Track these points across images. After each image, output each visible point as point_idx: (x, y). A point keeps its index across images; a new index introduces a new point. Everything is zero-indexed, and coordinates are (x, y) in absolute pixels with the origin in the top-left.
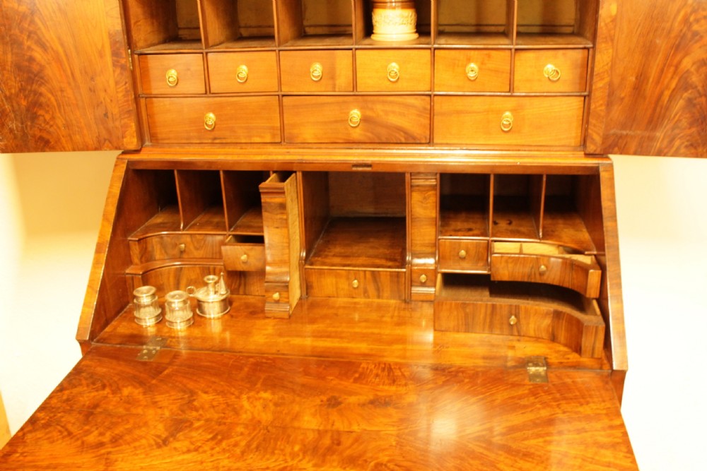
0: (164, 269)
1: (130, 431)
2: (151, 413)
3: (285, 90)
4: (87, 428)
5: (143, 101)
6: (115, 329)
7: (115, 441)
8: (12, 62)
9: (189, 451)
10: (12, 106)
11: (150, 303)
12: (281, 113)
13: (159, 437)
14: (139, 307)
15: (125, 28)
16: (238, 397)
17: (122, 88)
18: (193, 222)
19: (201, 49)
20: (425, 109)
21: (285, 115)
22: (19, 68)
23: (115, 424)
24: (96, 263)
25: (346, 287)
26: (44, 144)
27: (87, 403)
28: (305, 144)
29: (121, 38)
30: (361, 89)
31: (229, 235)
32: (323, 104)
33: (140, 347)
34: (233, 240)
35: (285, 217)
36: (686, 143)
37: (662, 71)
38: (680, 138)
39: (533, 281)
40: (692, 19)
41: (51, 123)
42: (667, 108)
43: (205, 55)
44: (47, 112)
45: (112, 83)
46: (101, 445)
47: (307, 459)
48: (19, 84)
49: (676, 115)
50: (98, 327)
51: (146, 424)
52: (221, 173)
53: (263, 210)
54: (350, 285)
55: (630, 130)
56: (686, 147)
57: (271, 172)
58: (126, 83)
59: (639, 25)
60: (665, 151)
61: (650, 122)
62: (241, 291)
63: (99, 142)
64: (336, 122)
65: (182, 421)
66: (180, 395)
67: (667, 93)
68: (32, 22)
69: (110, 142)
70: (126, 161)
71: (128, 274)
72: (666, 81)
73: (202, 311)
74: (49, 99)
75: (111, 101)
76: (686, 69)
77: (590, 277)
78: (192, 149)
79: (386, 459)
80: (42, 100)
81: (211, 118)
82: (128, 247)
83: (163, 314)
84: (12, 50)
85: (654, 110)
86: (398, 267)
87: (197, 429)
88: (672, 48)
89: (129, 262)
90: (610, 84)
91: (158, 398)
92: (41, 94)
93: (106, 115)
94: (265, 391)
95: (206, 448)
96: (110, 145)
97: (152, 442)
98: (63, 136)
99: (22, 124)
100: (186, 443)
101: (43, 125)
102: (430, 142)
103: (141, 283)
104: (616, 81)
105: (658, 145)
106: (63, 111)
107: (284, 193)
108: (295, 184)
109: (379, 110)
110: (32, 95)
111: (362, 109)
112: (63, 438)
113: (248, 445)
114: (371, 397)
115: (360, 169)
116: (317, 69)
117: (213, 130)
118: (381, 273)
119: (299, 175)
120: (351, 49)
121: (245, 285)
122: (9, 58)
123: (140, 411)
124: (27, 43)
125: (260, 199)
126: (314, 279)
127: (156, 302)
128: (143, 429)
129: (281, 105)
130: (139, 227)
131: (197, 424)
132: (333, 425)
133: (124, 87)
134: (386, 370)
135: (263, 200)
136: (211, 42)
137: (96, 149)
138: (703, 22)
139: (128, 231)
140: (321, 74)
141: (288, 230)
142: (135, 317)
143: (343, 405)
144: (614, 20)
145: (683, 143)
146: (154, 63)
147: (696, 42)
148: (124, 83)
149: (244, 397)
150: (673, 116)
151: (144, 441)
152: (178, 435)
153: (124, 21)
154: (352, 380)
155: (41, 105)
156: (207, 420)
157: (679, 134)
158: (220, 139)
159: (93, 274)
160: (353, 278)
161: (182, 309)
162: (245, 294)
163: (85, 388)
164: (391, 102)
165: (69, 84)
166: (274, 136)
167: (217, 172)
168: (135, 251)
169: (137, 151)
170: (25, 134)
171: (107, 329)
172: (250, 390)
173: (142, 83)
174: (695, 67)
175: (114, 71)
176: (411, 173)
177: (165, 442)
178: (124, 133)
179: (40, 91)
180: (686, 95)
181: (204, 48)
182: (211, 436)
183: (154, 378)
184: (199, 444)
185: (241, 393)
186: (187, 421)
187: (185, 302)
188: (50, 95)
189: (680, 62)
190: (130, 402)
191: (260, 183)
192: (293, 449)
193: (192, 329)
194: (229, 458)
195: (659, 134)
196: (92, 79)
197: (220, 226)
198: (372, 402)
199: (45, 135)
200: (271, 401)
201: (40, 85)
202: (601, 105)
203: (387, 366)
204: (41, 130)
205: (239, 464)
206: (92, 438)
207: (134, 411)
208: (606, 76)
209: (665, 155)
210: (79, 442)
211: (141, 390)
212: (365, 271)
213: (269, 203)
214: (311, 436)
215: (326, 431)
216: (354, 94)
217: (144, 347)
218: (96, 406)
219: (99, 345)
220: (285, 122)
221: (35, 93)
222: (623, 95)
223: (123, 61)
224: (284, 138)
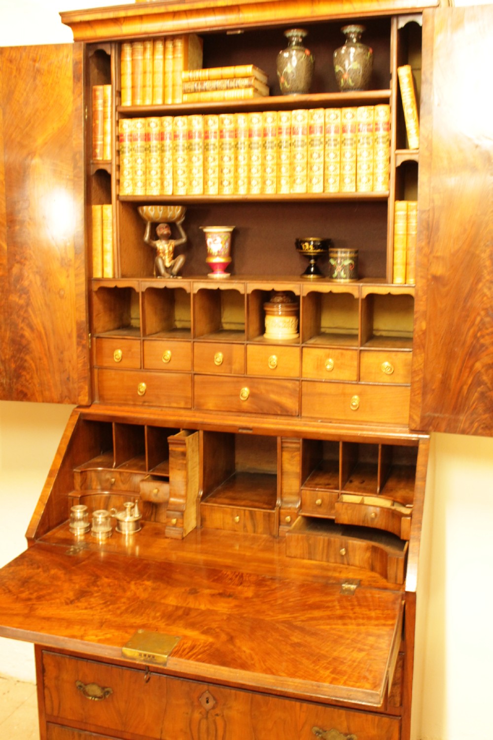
0: (97, 496)
1: (50, 594)
2: (66, 586)
3: (197, 370)
4: (22, 589)
5: (96, 371)
6: (54, 533)
7: (39, 598)
8: (9, 338)
9: (86, 608)
10: (5, 368)
11: (81, 517)
12: (193, 387)
13: (68, 599)
14: (74, 520)
15: (88, 320)
16: (129, 583)
17: (81, 361)
18: (124, 464)
19: (140, 336)
20: (295, 390)
21: (195, 389)
22: (13, 341)
23: (41, 589)
24: (47, 484)
25: (230, 522)
26: (23, 396)
27: (25, 576)
28: (208, 411)
29: (85, 326)
30: (250, 373)
31: (148, 474)
32: (222, 382)
33: (68, 546)
34: (150, 478)
35: (185, 462)
36: (482, 426)
37: (461, 371)
38: (478, 421)
39: (366, 525)
40: (479, 335)
41: (30, 381)
42: (467, 398)
43: (142, 341)
44: (28, 373)
45: (75, 356)
46: (29, 599)
47: (163, 620)
48: (12, 353)
49: (473, 403)
50: (42, 530)
51: (62, 591)
52: (146, 428)
53: (170, 456)
54: (233, 520)
55: (441, 413)
56: (482, 428)
57: (181, 430)
58: (84, 358)
59: (442, 339)
60: (468, 430)
61: (455, 408)
62: (153, 519)
63: (61, 397)
64: (231, 396)
65: (86, 592)
66: (89, 577)
67: (466, 388)
68: (26, 311)
69: (69, 398)
70: (79, 413)
71: (70, 496)
72: (464, 378)
73: (120, 528)
74: (31, 365)
75: (73, 369)
76: (478, 371)
77: (403, 523)
78: (126, 408)
79: (216, 626)
80: (26, 364)
81: (143, 386)
82: (73, 476)
83: (90, 526)
84: (10, 329)
85: (457, 399)
86: (270, 509)
87: (96, 597)
88: (466, 355)
89: (72, 488)
90: (424, 378)
91: (74, 578)
92: (26, 361)
93: (68, 379)
94: (148, 580)
95: (97, 608)
96: (69, 400)
97: (63, 601)
98: (37, 391)
99: (10, 380)
100: (86, 604)
101: (24, 382)
102: (299, 415)
103: (79, 503)
104: (428, 377)
105: (462, 426)
106: (39, 374)
107: (185, 444)
108: (197, 440)
109: (262, 388)
110: (19, 361)
111: (250, 387)
112: (5, 593)
113: (127, 610)
114: (221, 591)
115: (245, 431)
116: (219, 357)
117: (144, 395)
118: (257, 512)
119: (201, 433)
120: (243, 344)
121: (156, 514)
122: (8, 334)
123: (59, 583)
124: (21, 325)
125: (168, 448)
126: (207, 513)
127: (86, 517)
128: (59, 594)
129: (193, 381)
130: (83, 463)
131: (96, 595)
132: (188, 604)
133: (83, 360)
134: (238, 577)
135: (170, 449)
136: (148, 332)
137: (59, 402)
138: (487, 337)
139: (74, 465)
140: (221, 360)
141: (187, 473)
142: (70, 528)
143: (199, 594)
144: (424, 333)
145: (480, 425)
146: (107, 345)
147: (483, 351)
148: (83, 357)
149: (133, 582)
150: (471, 403)
151: (58, 601)
152: (81, 599)
153: (88, 314)
154: (211, 580)
155: (24, 368)
156: (103, 593)
157: (476, 418)
158: (148, 402)
159: (44, 491)
160: (236, 515)
161: (104, 524)
162: (155, 521)
163: (26, 567)
164: (271, 384)
165: (46, 355)
166: (186, 403)
167: (142, 427)
168: (78, 480)
169: (88, 407)
170: (11, 388)
171: (49, 534)
172: (138, 579)
173: (97, 357)
174: (484, 369)
175: (77, 349)
176: (281, 437)
177: (72, 602)
178: (80, 392)
179: (25, 358)
180: (479, 389)
181: (142, 335)
182: (103, 602)
183: (74, 566)
184: (94, 605)
185: (131, 580)
186: (90, 592)
187: (106, 518)
188: (31, 362)
189: (473, 366)
190: (55, 578)
191: (169, 435)
192: (155, 614)
193: (110, 540)
194: (111, 615)
195: (462, 417)
196: (62, 353)
197: (142, 468)
198: (220, 594)
199: (25, 390)
200: (150, 587)
201: (26, 354)
202: (418, 394)
203: (240, 574)
204: (22, 386)
205: (117, 619)
206: (24, 595)
207: (55, 583)
208: (420, 373)
209: (468, 434)
210: (15, 597)
211: (63, 572)
212: (245, 510)
213: (174, 451)
214: (170, 609)
215: (181, 607)
216: (244, 377)
217: (72, 546)
218: (30, 578)
219: (41, 542)
220: (195, 393)
221: (22, 359)
222: (434, 387)
223: (84, 342)
224: (195, 405)
